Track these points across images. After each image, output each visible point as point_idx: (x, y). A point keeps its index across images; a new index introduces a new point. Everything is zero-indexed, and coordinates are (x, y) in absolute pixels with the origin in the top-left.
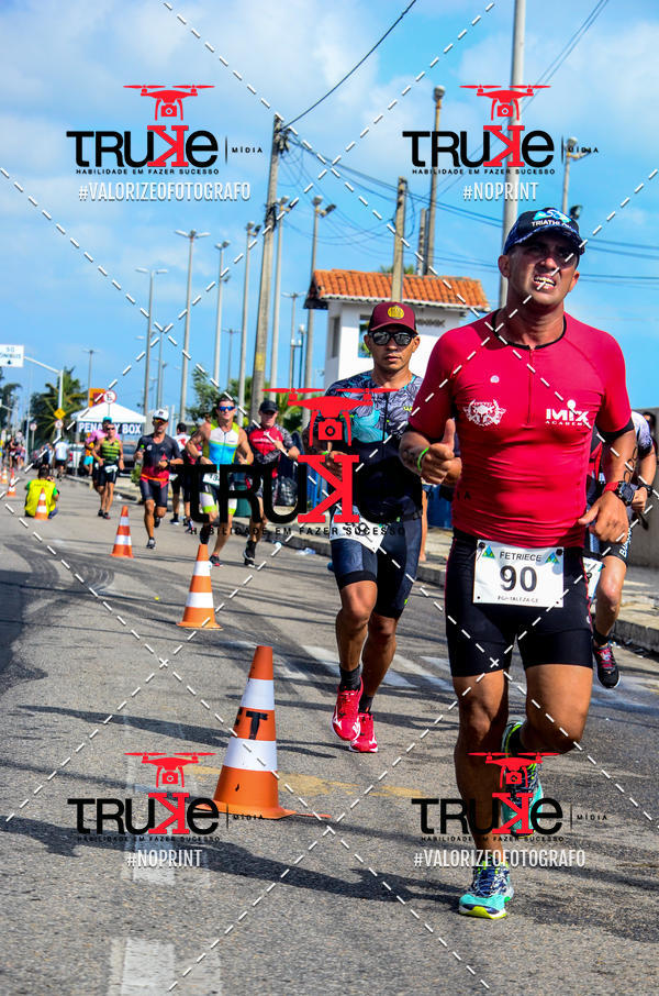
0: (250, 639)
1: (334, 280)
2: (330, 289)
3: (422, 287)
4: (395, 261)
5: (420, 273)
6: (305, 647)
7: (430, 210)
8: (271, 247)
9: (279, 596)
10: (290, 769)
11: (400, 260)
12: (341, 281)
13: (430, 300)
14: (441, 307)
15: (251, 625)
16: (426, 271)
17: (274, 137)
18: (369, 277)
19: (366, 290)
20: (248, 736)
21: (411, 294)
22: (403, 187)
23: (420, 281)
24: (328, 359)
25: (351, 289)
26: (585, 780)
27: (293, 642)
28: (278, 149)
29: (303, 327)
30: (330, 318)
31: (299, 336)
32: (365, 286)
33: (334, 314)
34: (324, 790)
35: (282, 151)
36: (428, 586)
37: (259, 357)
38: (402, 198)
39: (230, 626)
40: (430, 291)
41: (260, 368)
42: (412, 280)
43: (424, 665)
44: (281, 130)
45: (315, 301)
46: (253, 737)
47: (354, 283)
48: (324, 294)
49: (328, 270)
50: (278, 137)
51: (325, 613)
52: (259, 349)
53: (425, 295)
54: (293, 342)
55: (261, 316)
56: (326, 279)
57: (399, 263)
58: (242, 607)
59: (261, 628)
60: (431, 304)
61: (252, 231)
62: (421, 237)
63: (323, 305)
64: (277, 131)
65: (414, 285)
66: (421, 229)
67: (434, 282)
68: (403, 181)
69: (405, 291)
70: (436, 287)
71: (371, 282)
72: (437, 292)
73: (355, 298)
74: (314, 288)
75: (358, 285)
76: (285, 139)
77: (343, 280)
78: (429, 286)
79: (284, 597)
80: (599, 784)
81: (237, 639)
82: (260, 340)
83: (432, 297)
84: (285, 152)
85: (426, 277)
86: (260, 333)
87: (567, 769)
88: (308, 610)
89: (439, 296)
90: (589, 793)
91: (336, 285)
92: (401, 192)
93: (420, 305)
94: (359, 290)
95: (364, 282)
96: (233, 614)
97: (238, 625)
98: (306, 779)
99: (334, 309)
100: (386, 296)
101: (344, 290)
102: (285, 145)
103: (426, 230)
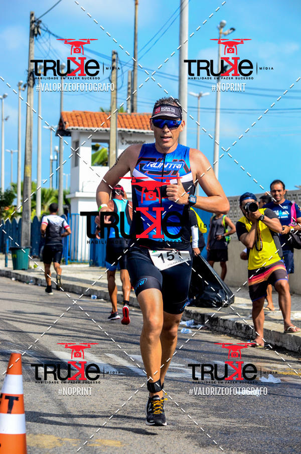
0: (18, 348)
1: (74, 117)
2: (71, 123)
3: (130, 120)
4: (112, 104)
5: (129, 111)
6: (54, 352)
7: (133, 71)
8: (32, 97)
9: (40, 320)
10: (37, 431)
11: (115, 103)
12: (79, 118)
13: (136, 128)
14: (143, 133)
15: (20, 339)
16: (132, 110)
17: (31, 26)
18: (97, 115)
19: (95, 124)
20: (6, 412)
21: (123, 125)
22: (115, 57)
23: (129, 116)
24: (72, 167)
25: (85, 123)
26: (226, 430)
27: (46, 349)
28: (34, 34)
29: (57, 148)
30: (73, 142)
31: (55, 153)
32: (94, 121)
33: (75, 139)
34: (58, 444)
35: (36, 35)
36: (137, 309)
37: (28, 168)
38: (115, 64)
39: (6, 341)
40: (136, 123)
41: (29, 175)
42: (124, 116)
43: (129, 360)
44: (35, 21)
45: (63, 131)
46: (9, 412)
47: (87, 119)
48: (68, 127)
49: (70, 111)
50: (33, 26)
51: (69, 330)
52: (28, 163)
53: (132, 126)
54: (52, 158)
55: (28, 142)
56: (70, 117)
57: (114, 106)
58: (16, 328)
59: (27, 341)
60: (137, 131)
61: (21, 87)
62: (129, 89)
63: (67, 133)
64: (32, 22)
65: (125, 120)
66: (129, 83)
67: (138, 116)
68: (115, 53)
69: (119, 124)
70: (139, 120)
71: (98, 118)
72: (140, 123)
73: (88, 128)
74: (61, 123)
75: (89, 120)
76: (38, 27)
77: (80, 117)
78: (134, 119)
79: (43, 320)
80: (235, 432)
81: (11, 348)
82: (28, 157)
83: (137, 126)
84: (38, 36)
85: (133, 114)
86: (28, 152)
87: (215, 423)
88: (58, 328)
89: (141, 126)
90: (228, 438)
91: (75, 121)
92: (114, 60)
93: (129, 131)
94: (90, 123)
95: (93, 118)
96: (9, 333)
97: (12, 340)
98: (47, 437)
99: (75, 137)
100: (108, 127)
101: (81, 123)
102: (38, 31)
103: (132, 83)
